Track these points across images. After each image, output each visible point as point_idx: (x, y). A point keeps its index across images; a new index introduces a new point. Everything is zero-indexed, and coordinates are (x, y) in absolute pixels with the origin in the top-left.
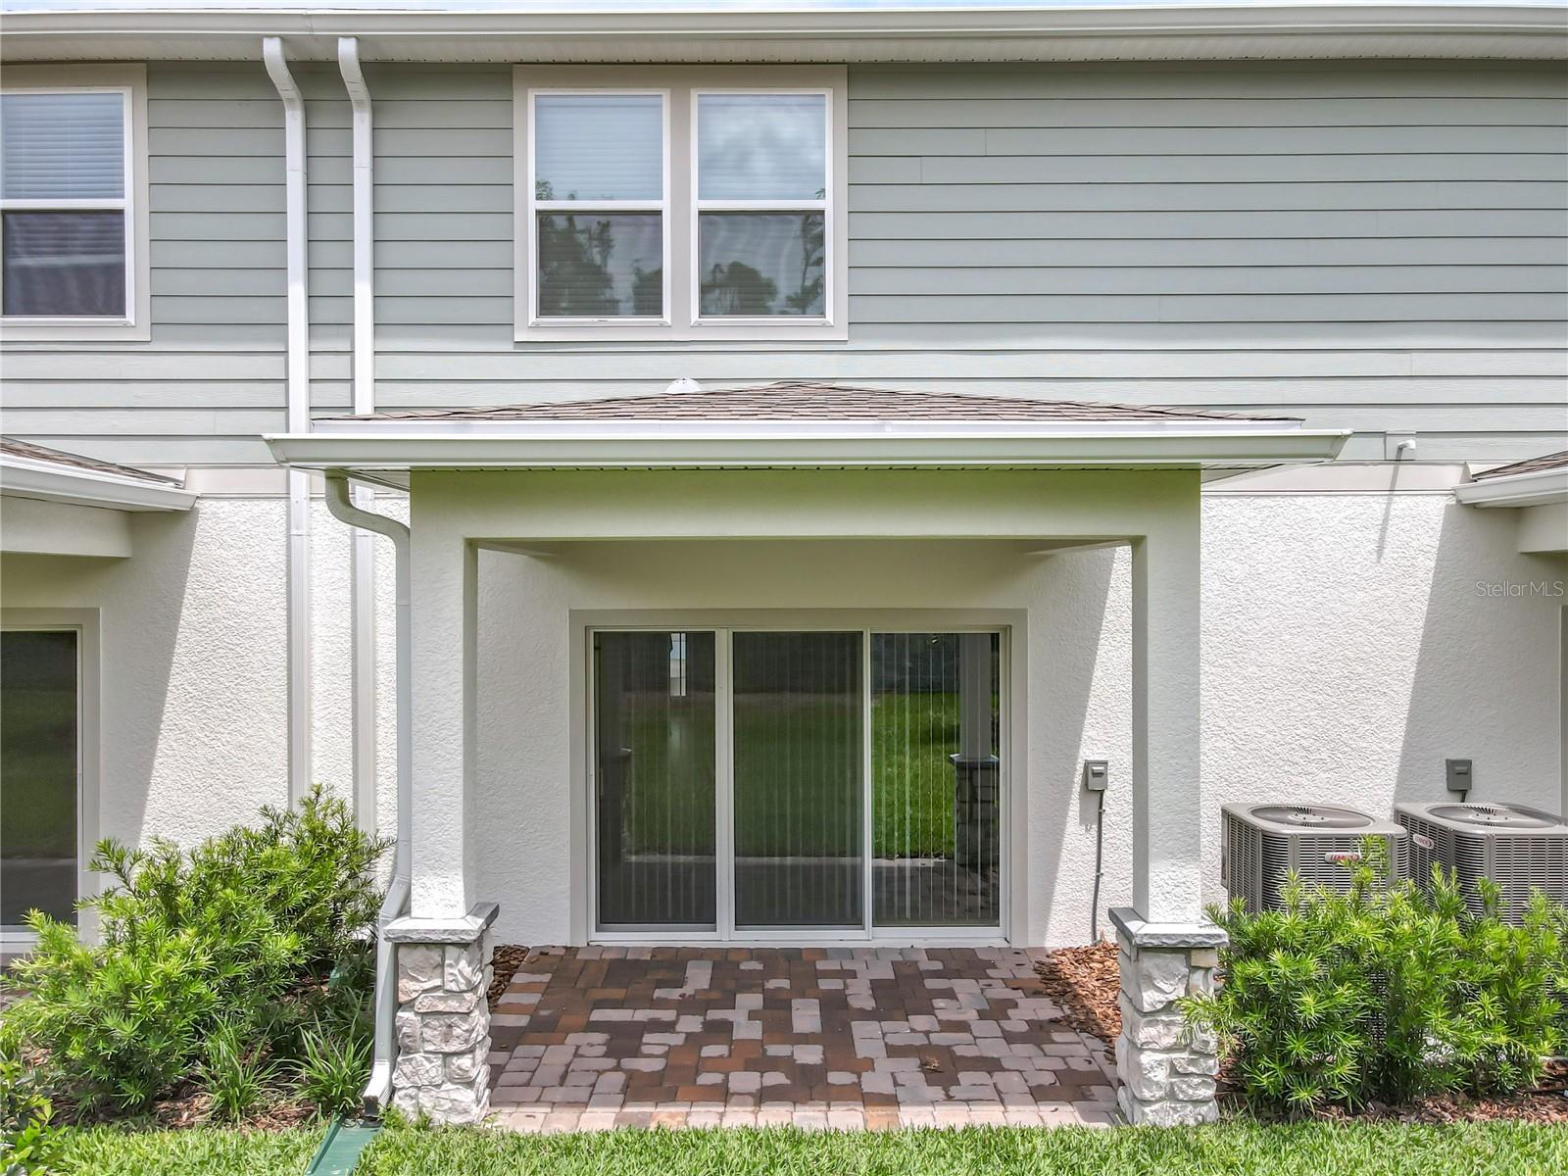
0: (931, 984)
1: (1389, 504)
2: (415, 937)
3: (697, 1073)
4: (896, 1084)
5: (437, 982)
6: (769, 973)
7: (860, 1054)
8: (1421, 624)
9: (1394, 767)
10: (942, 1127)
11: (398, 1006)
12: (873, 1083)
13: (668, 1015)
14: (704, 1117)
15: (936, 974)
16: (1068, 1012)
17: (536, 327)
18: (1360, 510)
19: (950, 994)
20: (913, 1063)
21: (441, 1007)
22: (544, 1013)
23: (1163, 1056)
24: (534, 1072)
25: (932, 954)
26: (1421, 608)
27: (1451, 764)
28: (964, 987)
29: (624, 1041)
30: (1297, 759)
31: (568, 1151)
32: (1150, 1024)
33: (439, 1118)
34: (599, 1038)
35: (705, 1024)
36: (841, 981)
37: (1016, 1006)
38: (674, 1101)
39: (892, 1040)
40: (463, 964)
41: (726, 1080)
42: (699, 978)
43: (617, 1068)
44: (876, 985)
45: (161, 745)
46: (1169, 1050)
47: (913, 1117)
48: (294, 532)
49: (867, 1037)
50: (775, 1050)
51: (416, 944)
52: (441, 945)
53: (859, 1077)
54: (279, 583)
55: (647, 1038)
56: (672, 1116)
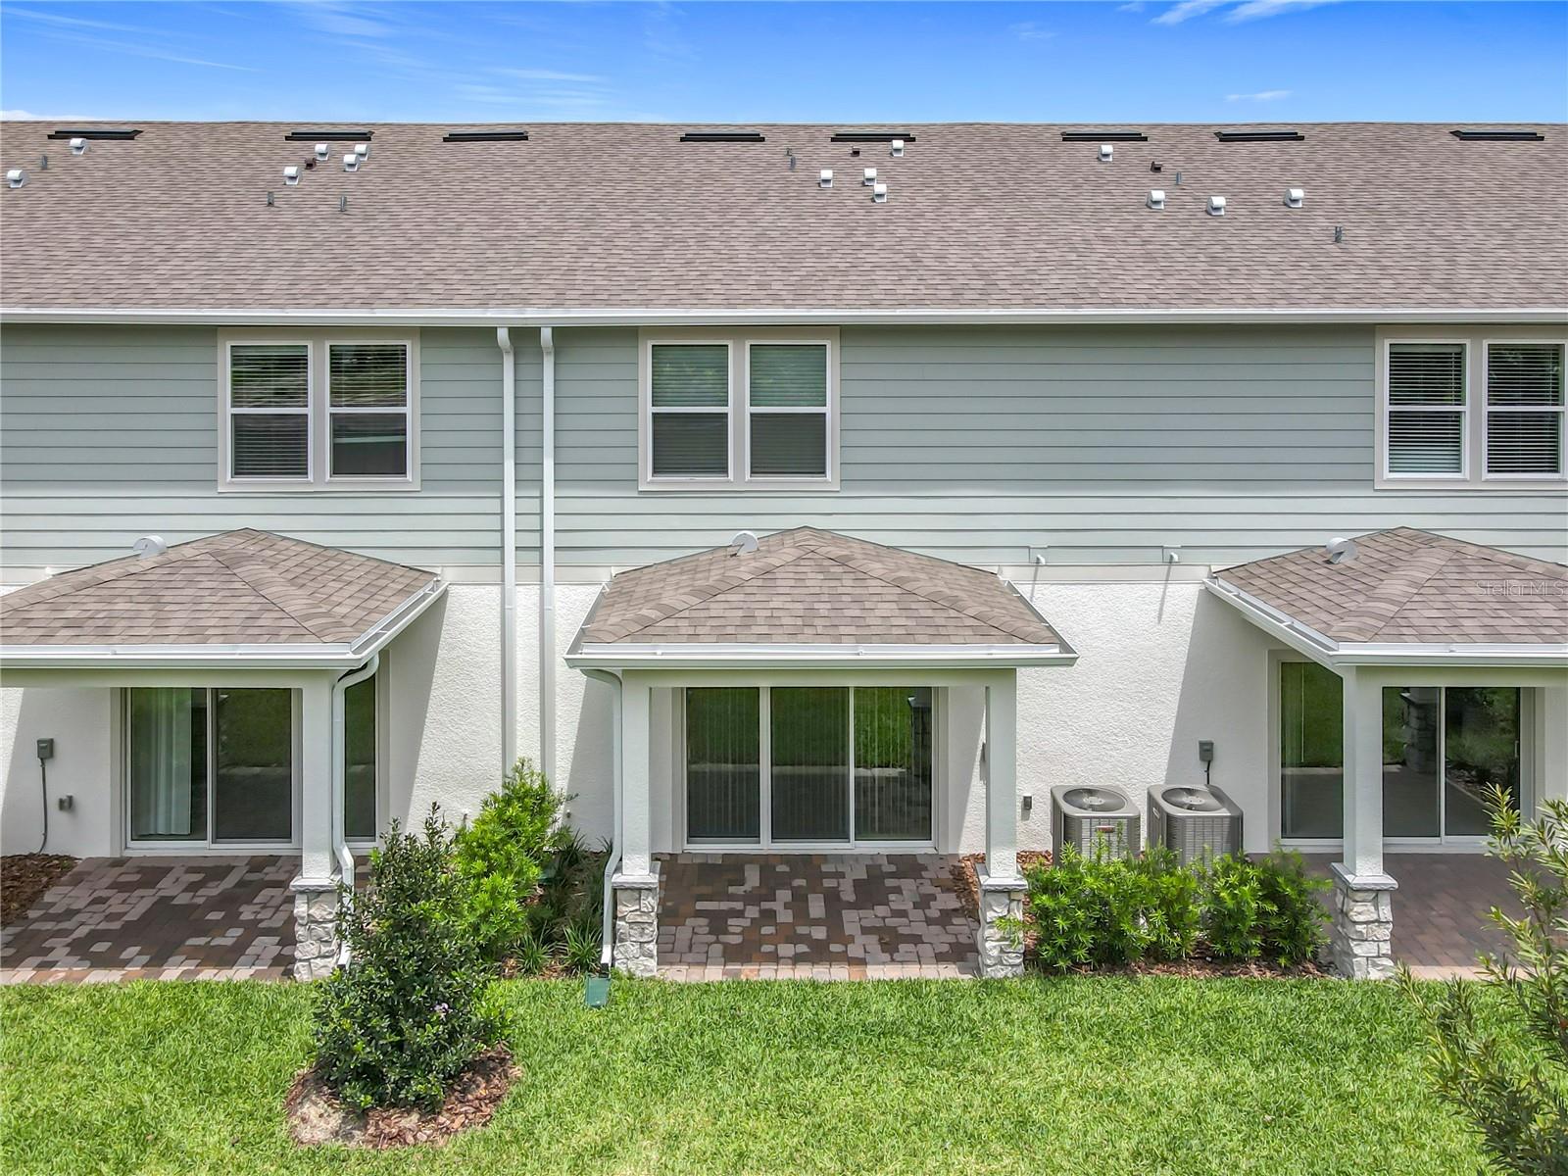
0: (890, 882)
1: (1165, 589)
2: (627, 886)
3: (761, 946)
4: (865, 952)
5: (637, 907)
6: (793, 875)
7: (847, 933)
8: (1185, 660)
9: (1168, 746)
10: (887, 979)
11: (615, 917)
12: (854, 950)
13: (739, 906)
14: (766, 973)
15: (892, 875)
16: (964, 903)
17: (652, 483)
18: (1148, 592)
19: (898, 890)
20: (874, 939)
21: (639, 920)
22: (669, 904)
23: (997, 943)
24: (673, 944)
25: (891, 858)
26: (1184, 649)
27: (1202, 744)
28: (908, 885)
29: (718, 923)
30: (1110, 741)
31: (706, 992)
32: (989, 928)
33: (638, 973)
34: (703, 921)
35: (761, 912)
36: (835, 881)
37: (935, 899)
38: (751, 962)
39: (865, 923)
40: (650, 899)
41: (776, 949)
42: (753, 878)
43: (718, 942)
44: (857, 883)
45: (426, 732)
46: (998, 941)
47: (875, 972)
48: (507, 607)
49: (851, 920)
50: (802, 930)
51: (627, 889)
52: (640, 889)
53: (846, 947)
54: (496, 634)
55: (730, 921)
56: (751, 971)
